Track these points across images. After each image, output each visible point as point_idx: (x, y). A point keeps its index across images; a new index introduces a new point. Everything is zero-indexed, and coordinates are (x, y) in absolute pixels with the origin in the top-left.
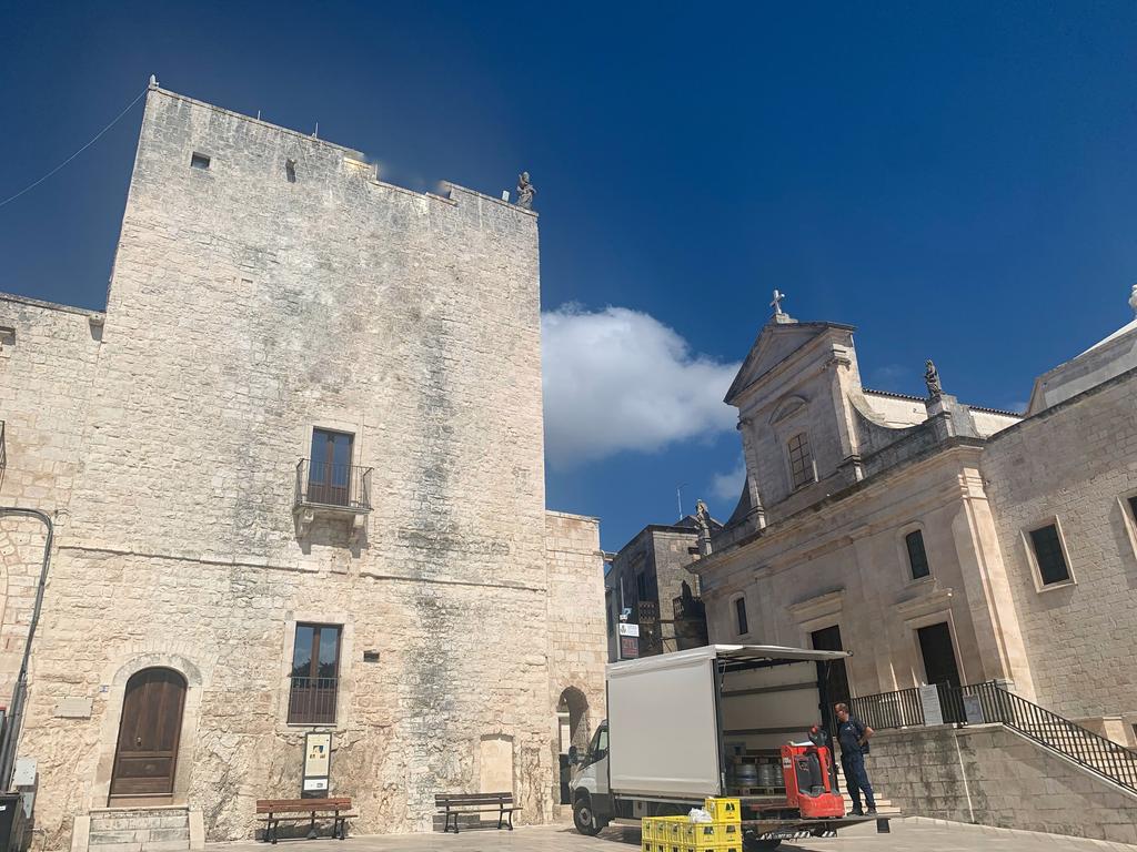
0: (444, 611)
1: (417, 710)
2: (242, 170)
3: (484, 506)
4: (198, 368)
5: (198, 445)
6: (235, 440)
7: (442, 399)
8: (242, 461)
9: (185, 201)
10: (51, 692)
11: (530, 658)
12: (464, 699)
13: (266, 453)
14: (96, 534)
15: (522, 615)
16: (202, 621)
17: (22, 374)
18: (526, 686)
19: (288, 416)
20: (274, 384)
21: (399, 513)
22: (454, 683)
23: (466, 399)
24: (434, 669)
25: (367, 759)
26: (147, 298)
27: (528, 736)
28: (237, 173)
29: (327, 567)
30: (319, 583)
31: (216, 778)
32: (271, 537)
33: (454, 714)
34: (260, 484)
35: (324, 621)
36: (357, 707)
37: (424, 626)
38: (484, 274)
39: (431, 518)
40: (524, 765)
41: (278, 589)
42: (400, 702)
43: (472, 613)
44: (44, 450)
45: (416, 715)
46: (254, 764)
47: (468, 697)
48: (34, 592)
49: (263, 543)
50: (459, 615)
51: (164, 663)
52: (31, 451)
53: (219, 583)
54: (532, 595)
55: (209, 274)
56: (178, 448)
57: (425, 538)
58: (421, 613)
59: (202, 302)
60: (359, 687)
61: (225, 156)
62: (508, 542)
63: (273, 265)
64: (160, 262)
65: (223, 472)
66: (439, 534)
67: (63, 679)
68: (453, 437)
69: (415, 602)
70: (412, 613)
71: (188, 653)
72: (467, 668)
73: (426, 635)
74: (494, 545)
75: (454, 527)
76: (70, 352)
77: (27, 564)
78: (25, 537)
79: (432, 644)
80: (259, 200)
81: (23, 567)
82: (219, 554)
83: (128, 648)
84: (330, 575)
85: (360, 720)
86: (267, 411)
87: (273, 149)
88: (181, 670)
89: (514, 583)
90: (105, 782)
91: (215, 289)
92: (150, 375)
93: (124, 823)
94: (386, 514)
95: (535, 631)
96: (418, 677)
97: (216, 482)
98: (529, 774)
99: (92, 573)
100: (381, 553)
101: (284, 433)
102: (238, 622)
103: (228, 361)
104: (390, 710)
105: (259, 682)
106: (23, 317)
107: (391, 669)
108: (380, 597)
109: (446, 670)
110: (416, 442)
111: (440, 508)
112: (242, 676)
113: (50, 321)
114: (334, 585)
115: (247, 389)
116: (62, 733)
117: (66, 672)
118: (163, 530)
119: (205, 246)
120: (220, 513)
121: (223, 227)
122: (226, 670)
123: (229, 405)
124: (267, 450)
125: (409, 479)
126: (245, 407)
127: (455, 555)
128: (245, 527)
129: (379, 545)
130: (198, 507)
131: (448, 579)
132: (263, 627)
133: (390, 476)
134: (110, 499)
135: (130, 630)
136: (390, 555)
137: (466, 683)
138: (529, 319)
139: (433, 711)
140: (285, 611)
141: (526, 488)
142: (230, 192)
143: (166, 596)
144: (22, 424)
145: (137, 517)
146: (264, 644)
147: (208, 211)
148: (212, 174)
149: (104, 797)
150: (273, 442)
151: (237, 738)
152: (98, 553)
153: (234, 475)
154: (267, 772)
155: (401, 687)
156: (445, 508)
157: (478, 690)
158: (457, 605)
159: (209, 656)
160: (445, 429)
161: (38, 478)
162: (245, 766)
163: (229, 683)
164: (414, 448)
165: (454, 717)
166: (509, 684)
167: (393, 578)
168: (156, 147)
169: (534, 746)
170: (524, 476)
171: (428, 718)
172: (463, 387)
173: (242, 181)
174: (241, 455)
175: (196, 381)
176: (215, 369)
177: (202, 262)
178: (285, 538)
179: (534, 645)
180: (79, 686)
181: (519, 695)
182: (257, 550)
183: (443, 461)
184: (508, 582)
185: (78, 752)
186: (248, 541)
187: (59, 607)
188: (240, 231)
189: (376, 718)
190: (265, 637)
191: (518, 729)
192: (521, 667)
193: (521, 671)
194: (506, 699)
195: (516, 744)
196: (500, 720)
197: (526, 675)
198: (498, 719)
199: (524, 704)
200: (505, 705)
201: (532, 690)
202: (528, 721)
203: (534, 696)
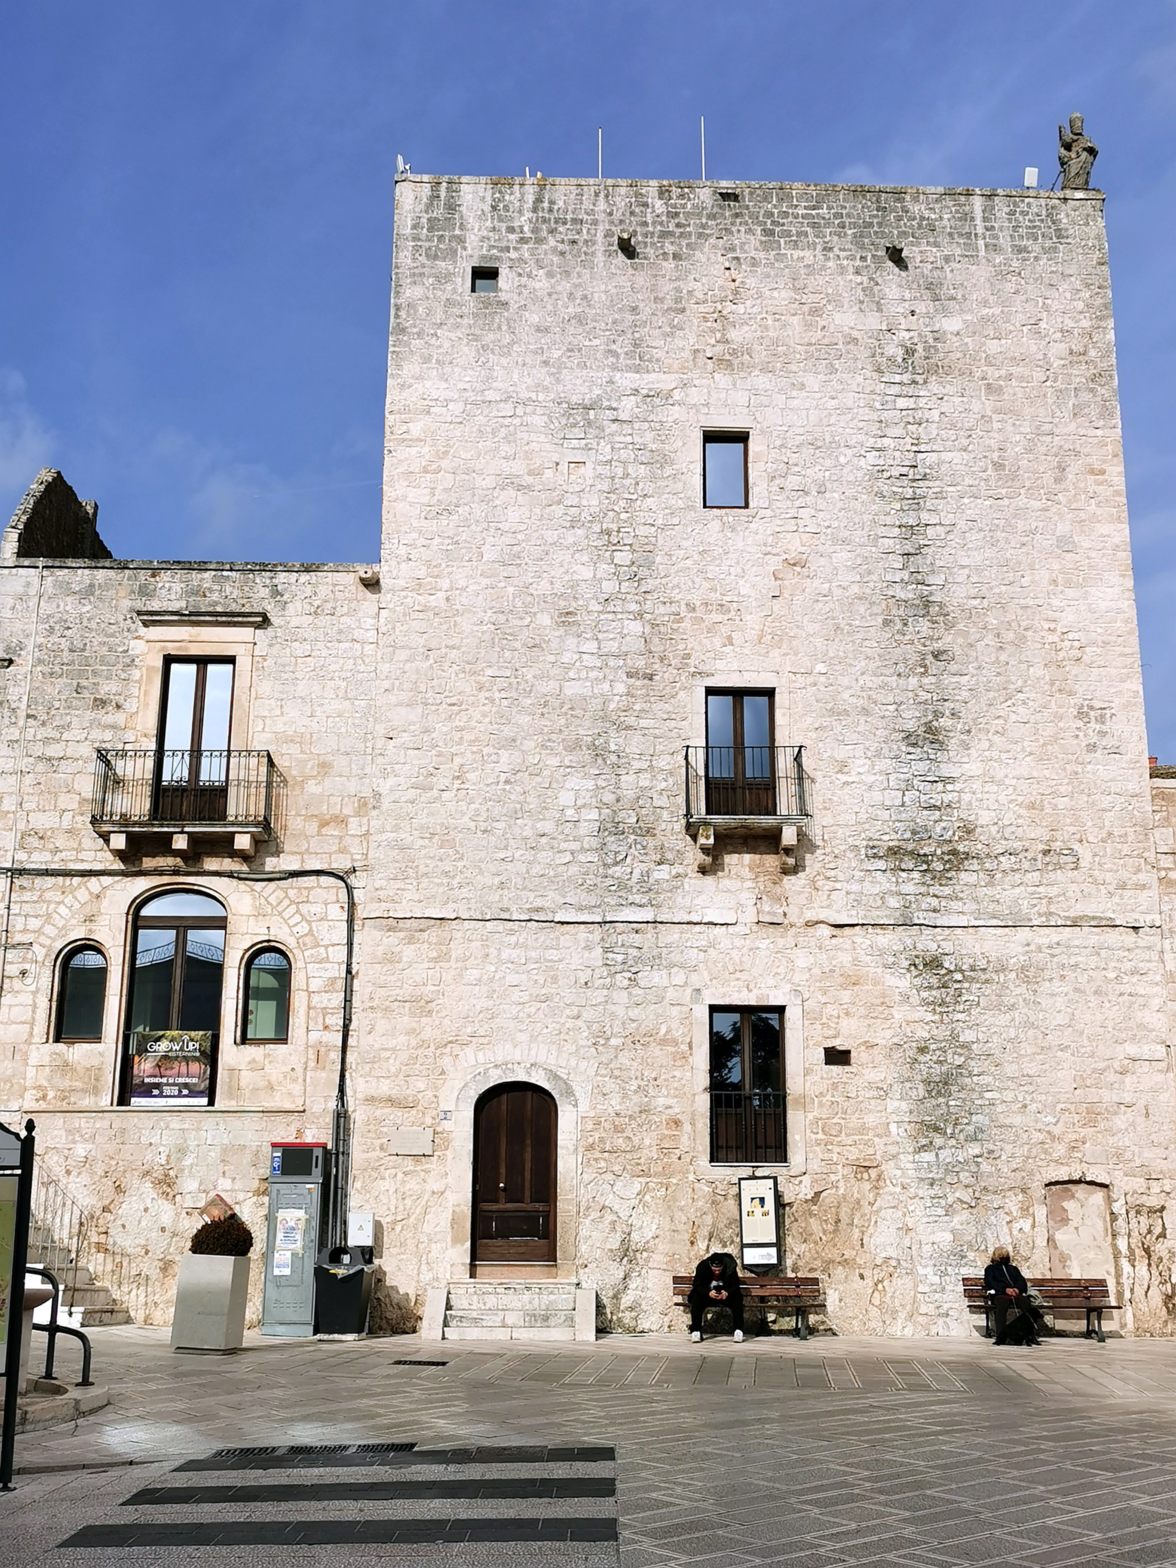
0: (958, 976)
1: (924, 1141)
2: (550, 275)
3: (1023, 786)
4: (520, 623)
5: (532, 744)
6: (586, 730)
7: (927, 604)
8: (600, 761)
9: (468, 352)
10: (379, 1121)
11: (1132, 1050)
12: (1007, 1122)
13: (634, 744)
14: (408, 895)
15: (1112, 975)
16: (567, 1012)
17: (286, 676)
18: (1128, 1098)
19: (664, 675)
20: (636, 627)
21: (863, 816)
22: (988, 1095)
23: (973, 592)
24: (948, 1074)
25: (845, 1219)
26: (432, 526)
27: (1139, 1183)
28: (541, 283)
29: (750, 916)
30: (739, 942)
31: (614, 1242)
32: (656, 875)
33: (992, 1147)
34: (630, 794)
35: (753, 1003)
36: (821, 1136)
37: (925, 1003)
38: (993, 346)
39: (926, 818)
40: (1135, 1234)
41: (675, 957)
42: (893, 1128)
43: (1013, 975)
44: (328, 782)
45: (922, 1148)
46: (666, 1224)
47: (1017, 1120)
48: (341, 984)
49: (646, 885)
50: (987, 981)
51: (521, 1076)
52: (312, 787)
53: (586, 954)
54: (1130, 938)
55: (518, 467)
56: (504, 755)
57: (914, 854)
58: (918, 981)
59: (513, 515)
60: (821, 1105)
61: (521, 259)
62: (1076, 846)
63: (615, 426)
64: (444, 464)
65: (574, 782)
66: (940, 844)
67: (391, 1101)
68: (953, 667)
69: (906, 964)
70: (901, 982)
71: (552, 1060)
72: (1010, 1069)
73: (929, 1017)
74: (1046, 852)
75: (969, 831)
76: (340, 632)
77: (326, 947)
78: (317, 909)
79: (942, 1032)
80: (580, 319)
81: (322, 950)
82: (581, 909)
83: (469, 1056)
84: (755, 928)
85: (826, 1156)
86: (629, 675)
87: (595, 223)
88: (546, 1086)
89: (1094, 918)
90: (463, 1245)
91: (529, 487)
92: (453, 647)
93: (491, 1301)
94: (841, 820)
95: (1140, 1000)
96: (921, 1086)
97: (566, 798)
98: (1147, 1251)
99: (409, 952)
100: (838, 885)
101: (661, 705)
102: (620, 1011)
103: (562, 603)
104: (876, 1139)
105: (661, 1101)
106: (276, 592)
107: (874, 1076)
108: (845, 959)
109: (970, 1075)
110: (883, 686)
111: (936, 800)
112: (636, 1092)
113: (308, 591)
114: (764, 944)
115: (595, 644)
116: (400, 1176)
117: (394, 1093)
118: (497, 880)
119: (507, 421)
120: (575, 846)
121: (529, 381)
122: (611, 1085)
123: (572, 674)
124: (637, 737)
125: (878, 754)
126: (593, 674)
127: (971, 878)
128: (616, 864)
129: (833, 873)
130: (544, 840)
131: (963, 921)
132: (658, 1016)
133: (842, 753)
134: (421, 842)
135: (469, 1030)
136: (855, 887)
137: (1009, 1096)
138: (1094, 411)
139: (953, 1142)
140: (689, 991)
141: (1108, 741)
142: (535, 319)
143: (513, 979)
144: (294, 749)
145: (460, 864)
146: (664, 1042)
147: (504, 361)
148: (503, 296)
149: (464, 1264)
150: (643, 723)
151: (637, 1185)
152: (414, 923)
153: (590, 784)
154: (687, 1237)
155: (892, 1104)
156: (947, 798)
157: (1033, 1107)
158: (983, 964)
159: (583, 1064)
160: (936, 656)
161: (324, 824)
162: (654, 1227)
163: (615, 1103)
164: (881, 698)
165: (991, 1152)
166: (1092, 1095)
167: (863, 925)
168: (417, 277)
169: (1154, 1202)
170: (1101, 720)
171: (943, 1154)
172: (966, 571)
173: (550, 295)
174: (599, 753)
175: (517, 644)
176: (545, 619)
177: (506, 449)
178: (678, 876)
179: (1141, 1026)
180: (414, 1112)
181: (1116, 1113)
182: (637, 898)
183: (937, 715)
184: (1081, 918)
185: (424, 1203)
186: (622, 886)
187: (374, 1004)
188: (558, 381)
189: (853, 1154)
190: (663, 1031)
191: (1117, 1172)
192: (1117, 1065)
193: (1116, 1072)
194: (1090, 1121)
195: (1115, 1197)
196: (1079, 1155)
197: (1128, 1079)
198: (1076, 1155)
199: (1126, 1129)
200: (1088, 1131)
201: (1141, 1104)
202: (1136, 1158)
203: (1147, 1115)
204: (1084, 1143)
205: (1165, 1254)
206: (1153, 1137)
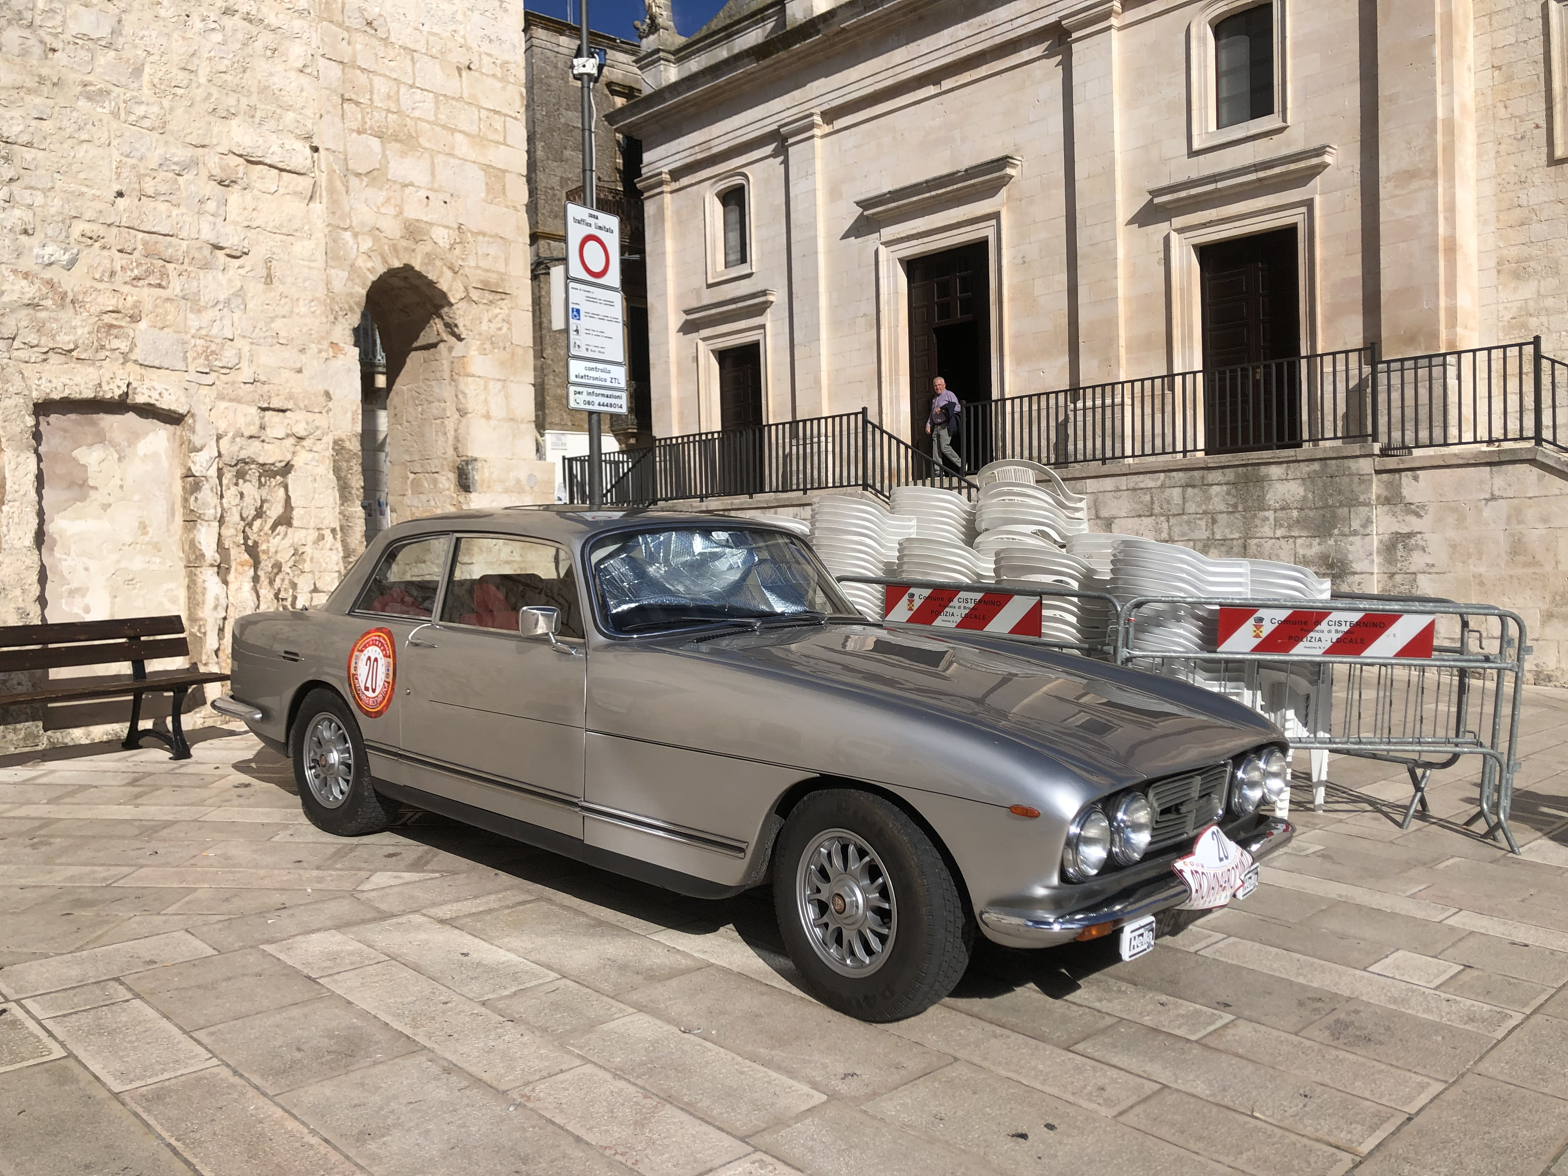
11: (247, 137)
18: (232, 239)
27: (246, 416)
40: (233, 517)
95: (266, 38)
98: (253, 551)
166: (158, 216)
169: (272, 454)
179: (266, 91)
181: (206, 266)
191: (204, 391)
192: (213, 162)
193: (211, 177)
194: (149, 272)
195: (197, 441)
196: (124, 346)
197: (234, 196)
198: (116, 344)
199: (228, 302)
200: (145, 295)
201: (258, 253)
202: (244, 364)
203: (269, 279)
204: (135, 319)
205: (285, 557)
206: (277, 325)
